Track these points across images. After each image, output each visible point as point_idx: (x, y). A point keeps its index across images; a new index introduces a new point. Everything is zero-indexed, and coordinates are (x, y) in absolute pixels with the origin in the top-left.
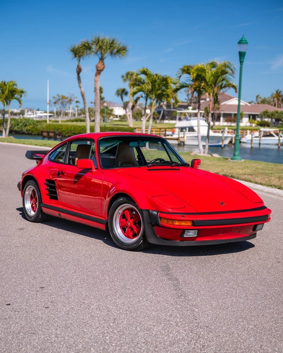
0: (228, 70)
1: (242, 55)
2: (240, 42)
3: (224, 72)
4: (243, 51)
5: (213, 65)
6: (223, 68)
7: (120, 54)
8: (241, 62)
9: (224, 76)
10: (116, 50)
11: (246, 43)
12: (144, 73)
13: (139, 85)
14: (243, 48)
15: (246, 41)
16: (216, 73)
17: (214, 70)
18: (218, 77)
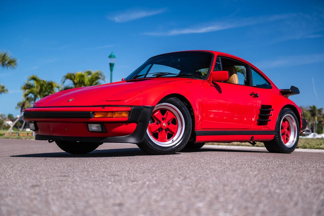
0: (100, 76)
1: (111, 65)
2: (110, 57)
3: (97, 78)
4: (112, 62)
5: (89, 73)
6: (97, 75)
7: (11, 65)
8: (111, 70)
9: (97, 81)
10: (7, 62)
11: (114, 57)
12: (34, 79)
13: (29, 89)
14: (112, 61)
15: (114, 55)
16: (92, 78)
17: (90, 77)
18: (93, 81)
